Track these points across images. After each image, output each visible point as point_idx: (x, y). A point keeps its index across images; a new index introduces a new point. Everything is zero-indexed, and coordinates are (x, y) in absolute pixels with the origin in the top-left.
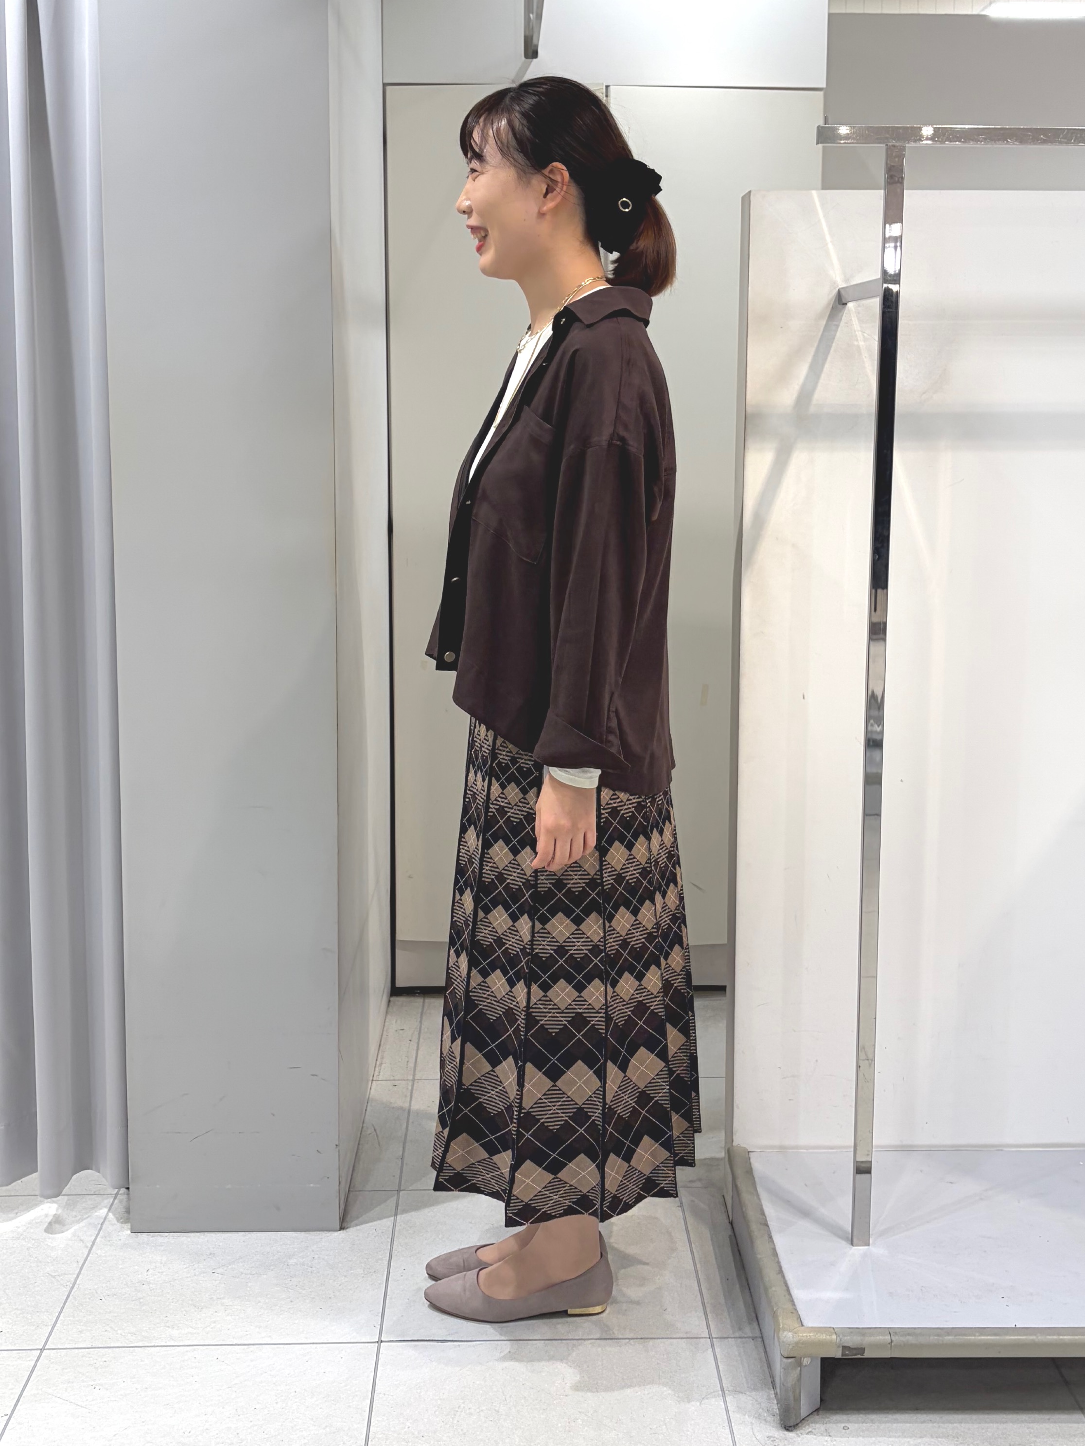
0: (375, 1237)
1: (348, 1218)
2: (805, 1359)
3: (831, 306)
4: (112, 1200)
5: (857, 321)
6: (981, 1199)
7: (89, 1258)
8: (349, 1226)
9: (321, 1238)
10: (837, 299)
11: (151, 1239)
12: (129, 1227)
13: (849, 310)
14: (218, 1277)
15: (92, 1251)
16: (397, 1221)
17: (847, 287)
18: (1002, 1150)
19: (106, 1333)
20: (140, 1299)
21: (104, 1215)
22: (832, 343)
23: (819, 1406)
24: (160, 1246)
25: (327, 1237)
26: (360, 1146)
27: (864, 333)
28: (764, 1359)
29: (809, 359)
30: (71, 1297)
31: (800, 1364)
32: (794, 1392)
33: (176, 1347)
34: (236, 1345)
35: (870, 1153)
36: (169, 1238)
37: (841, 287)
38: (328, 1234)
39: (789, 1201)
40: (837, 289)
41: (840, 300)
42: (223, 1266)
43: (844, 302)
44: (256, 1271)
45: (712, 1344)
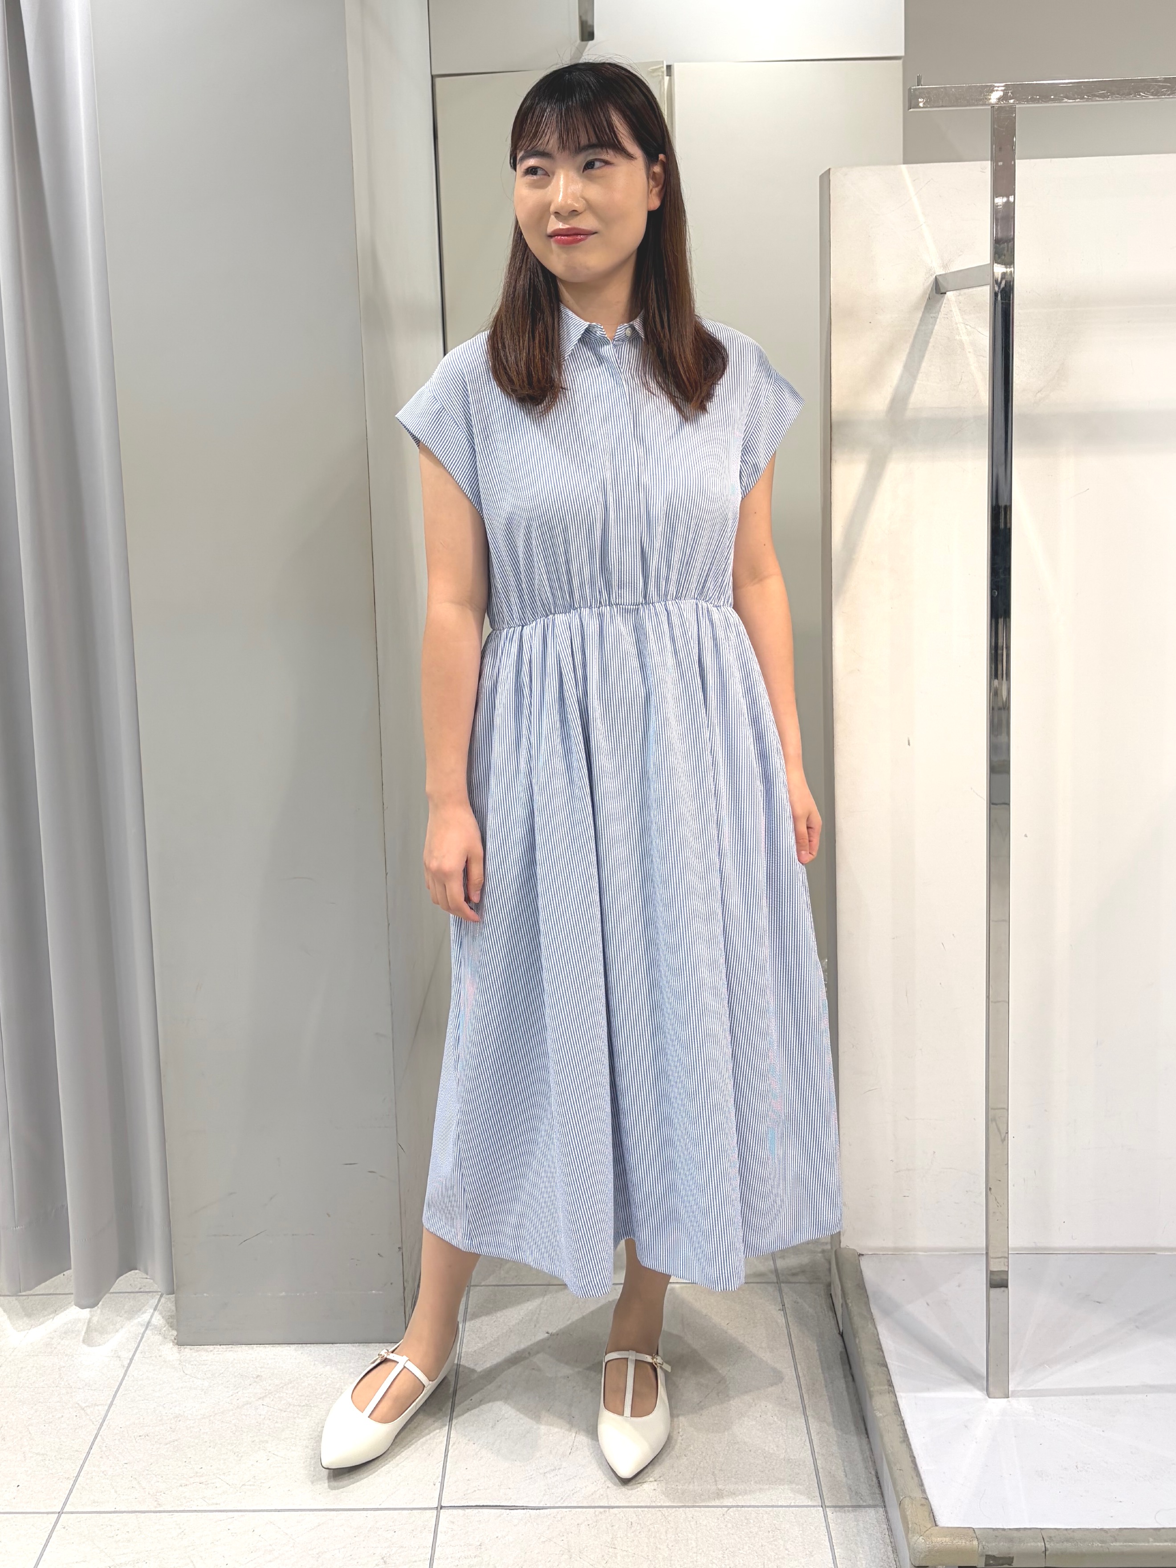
3: (927, 297)
4: (157, 1300)
5: (958, 310)
7: (124, 1382)
10: (934, 289)
12: (174, 1337)
13: (948, 300)
15: (131, 1372)
17: (946, 274)
21: (147, 1320)
22: (930, 338)
27: (967, 325)
29: (903, 357)
30: (99, 1437)
37: (938, 274)
40: (934, 277)
41: (938, 289)
42: (269, 1393)
43: (943, 291)
44: (306, 1401)
45: (826, 1516)
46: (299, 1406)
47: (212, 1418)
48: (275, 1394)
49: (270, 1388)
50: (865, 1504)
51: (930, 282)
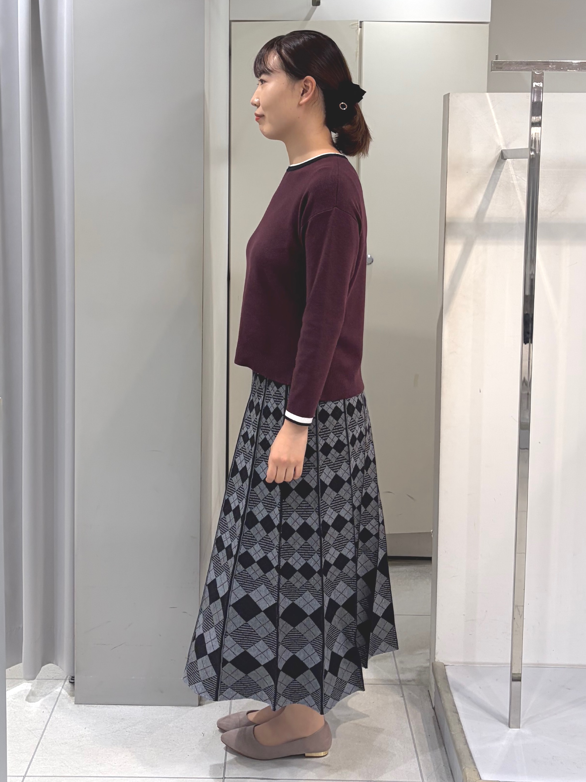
3: (497, 160)
4: (63, 683)
5: (512, 168)
7: (50, 720)
8: (204, 703)
9: (188, 711)
10: (501, 156)
11: (87, 708)
12: (74, 701)
13: (508, 163)
15: (52, 715)
17: (507, 150)
20: (81, 746)
21: (59, 692)
22: (498, 181)
24: (92, 713)
27: (517, 176)
29: (484, 190)
30: (40, 744)
35: (521, 668)
36: (96, 709)
37: (503, 149)
38: (192, 708)
39: (470, 698)
40: (501, 150)
41: (503, 157)
43: (505, 158)
46: (146, 732)
47: (100, 736)
48: (133, 727)
51: (499, 153)
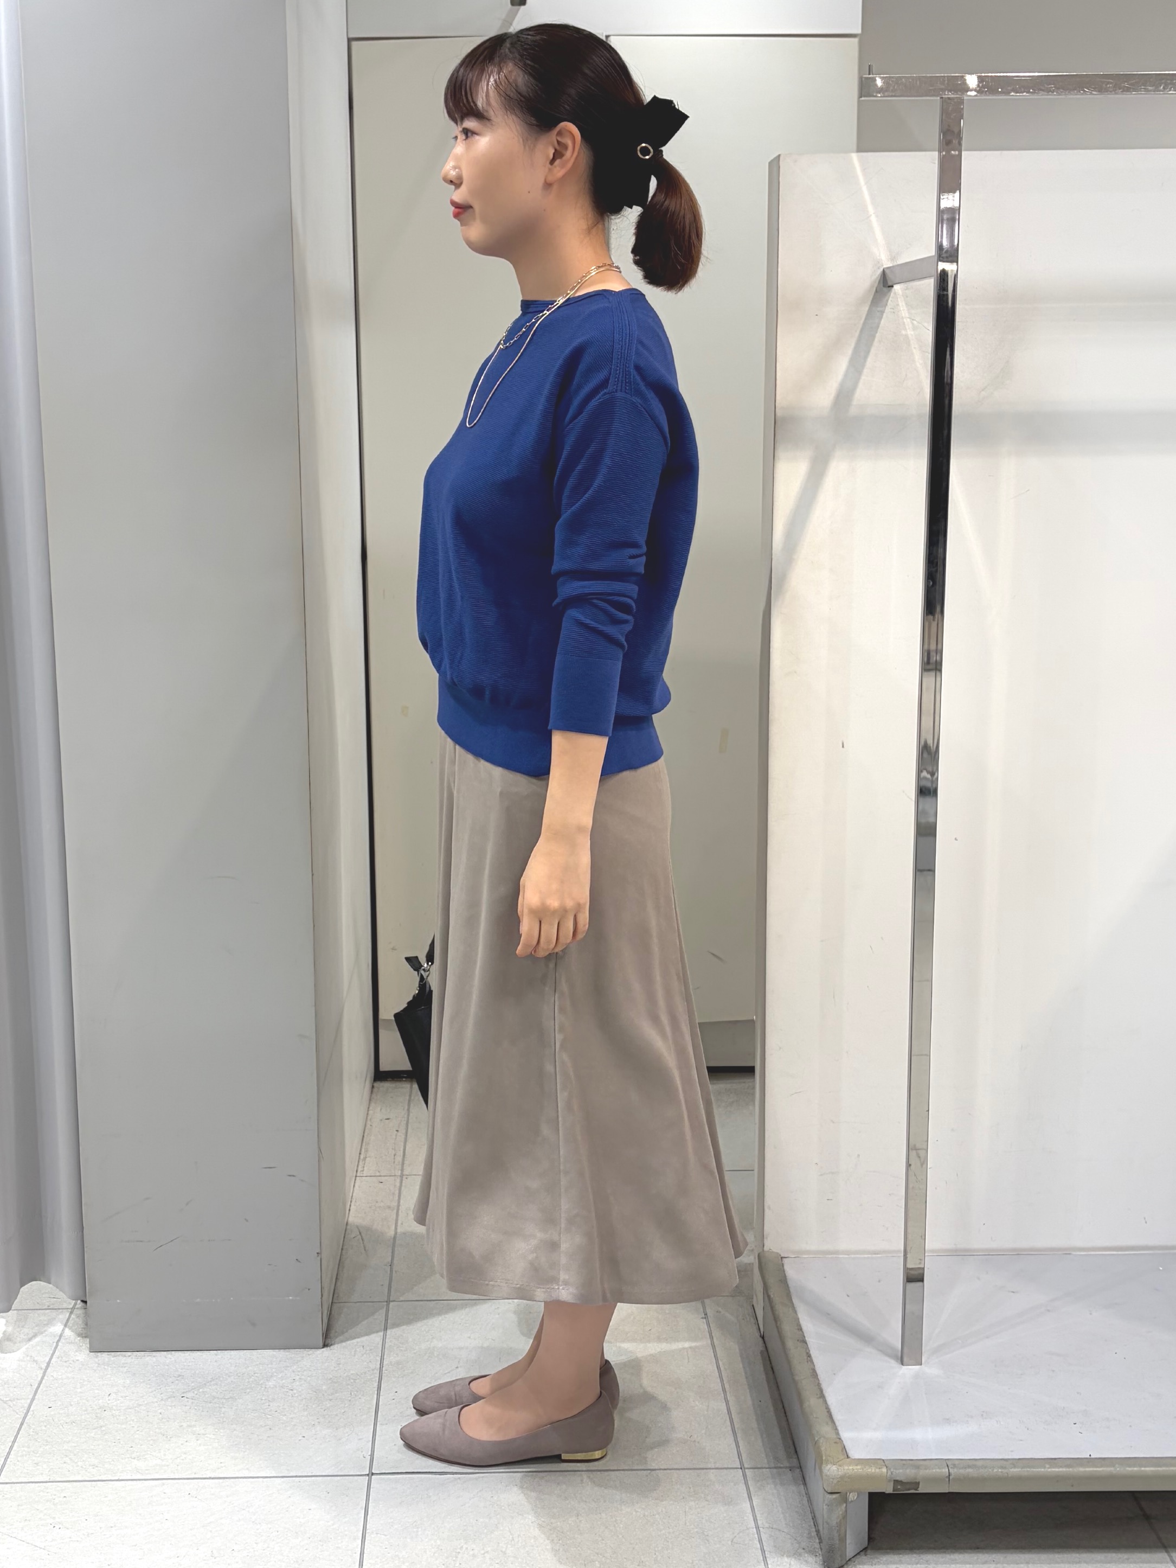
0: (363, 1355)
1: (332, 1334)
2: (851, 1494)
3: (875, 289)
4: (68, 1315)
5: (904, 304)
6: (1049, 1311)
7: (44, 1381)
8: (333, 1342)
9: (303, 1357)
10: (882, 282)
11: (113, 1359)
12: (88, 1346)
13: (895, 293)
14: (188, 1401)
15: (47, 1373)
16: (387, 1337)
17: (893, 267)
18: (1070, 1254)
19: (65, 1465)
20: (101, 1427)
21: (59, 1333)
22: (877, 333)
23: (866, 1546)
24: (122, 1367)
25: (309, 1355)
26: (344, 1251)
27: (913, 320)
28: (804, 1493)
29: (849, 351)
30: (25, 1425)
31: (845, 1500)
32: (839, 1531)
33: (144, 1481)
34: (210, 1478)
35: (922, 1260)
36: (132, 1358)
37: (885, 266)
38: (311, 1351)
39: (829, 1314)
40: (881, 269)
41: (886, 281)
42: (193, 1389)
43: (889, 284)
44: (231, 1395)
45: (745, 1476)
46: (225, 1399)
47: (137, 1409)
48: (198, 1390)
49: (193, 1384)
50: (782, 1466)
51: (877, 275)
